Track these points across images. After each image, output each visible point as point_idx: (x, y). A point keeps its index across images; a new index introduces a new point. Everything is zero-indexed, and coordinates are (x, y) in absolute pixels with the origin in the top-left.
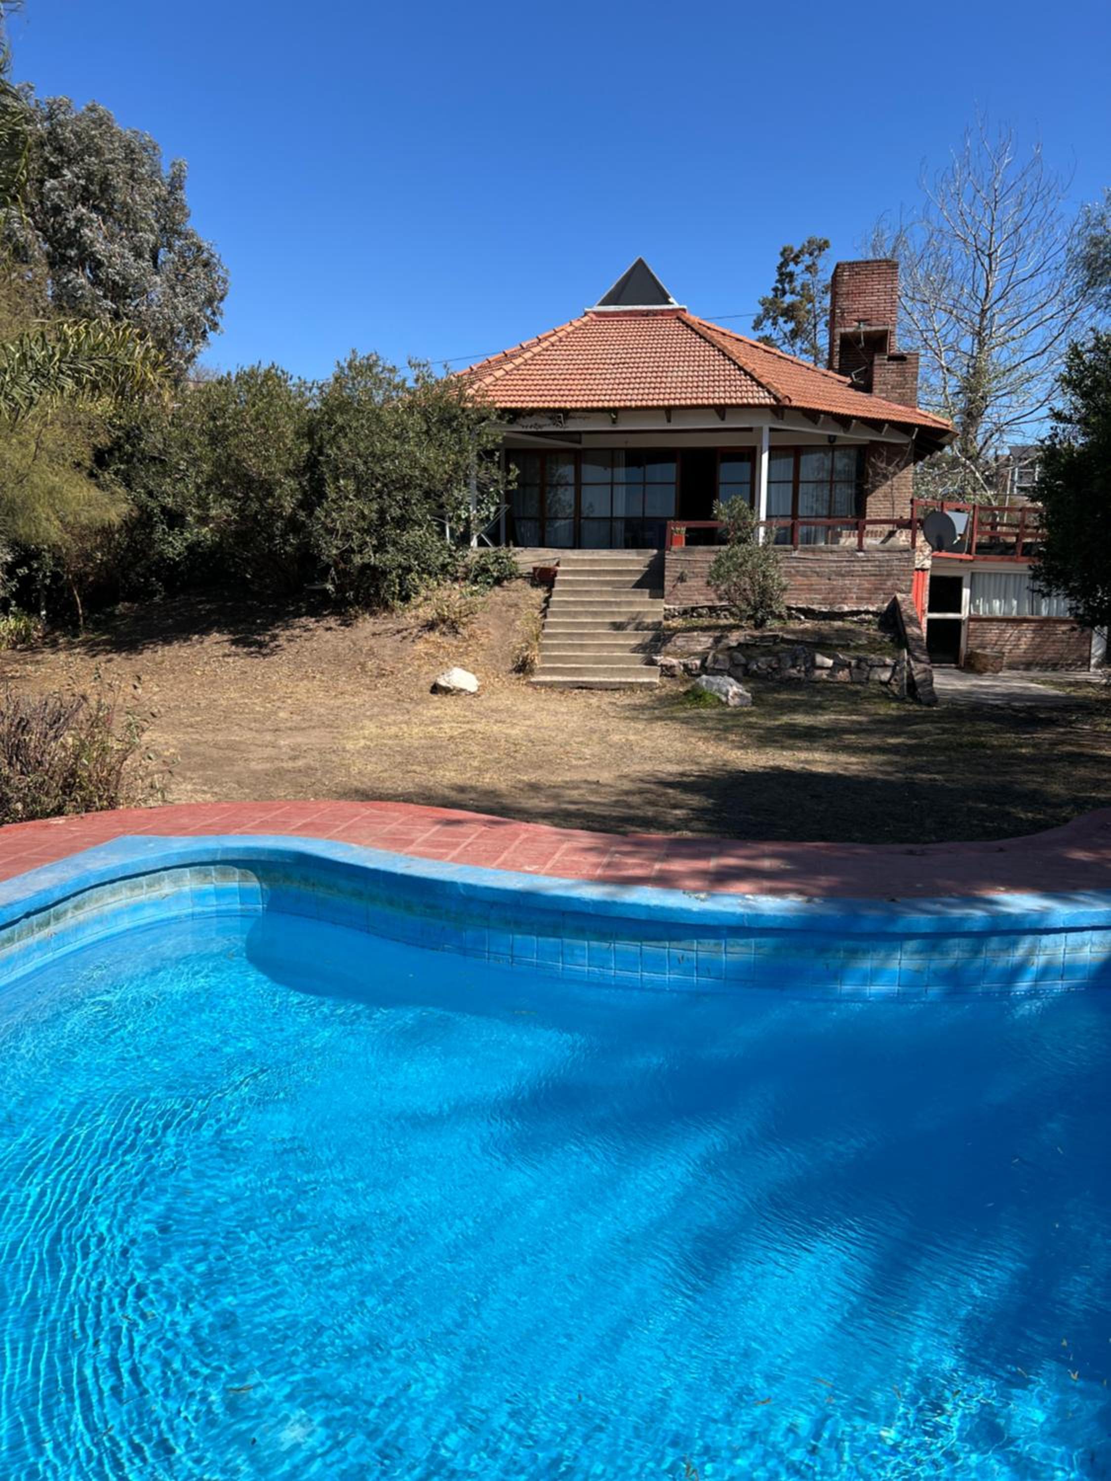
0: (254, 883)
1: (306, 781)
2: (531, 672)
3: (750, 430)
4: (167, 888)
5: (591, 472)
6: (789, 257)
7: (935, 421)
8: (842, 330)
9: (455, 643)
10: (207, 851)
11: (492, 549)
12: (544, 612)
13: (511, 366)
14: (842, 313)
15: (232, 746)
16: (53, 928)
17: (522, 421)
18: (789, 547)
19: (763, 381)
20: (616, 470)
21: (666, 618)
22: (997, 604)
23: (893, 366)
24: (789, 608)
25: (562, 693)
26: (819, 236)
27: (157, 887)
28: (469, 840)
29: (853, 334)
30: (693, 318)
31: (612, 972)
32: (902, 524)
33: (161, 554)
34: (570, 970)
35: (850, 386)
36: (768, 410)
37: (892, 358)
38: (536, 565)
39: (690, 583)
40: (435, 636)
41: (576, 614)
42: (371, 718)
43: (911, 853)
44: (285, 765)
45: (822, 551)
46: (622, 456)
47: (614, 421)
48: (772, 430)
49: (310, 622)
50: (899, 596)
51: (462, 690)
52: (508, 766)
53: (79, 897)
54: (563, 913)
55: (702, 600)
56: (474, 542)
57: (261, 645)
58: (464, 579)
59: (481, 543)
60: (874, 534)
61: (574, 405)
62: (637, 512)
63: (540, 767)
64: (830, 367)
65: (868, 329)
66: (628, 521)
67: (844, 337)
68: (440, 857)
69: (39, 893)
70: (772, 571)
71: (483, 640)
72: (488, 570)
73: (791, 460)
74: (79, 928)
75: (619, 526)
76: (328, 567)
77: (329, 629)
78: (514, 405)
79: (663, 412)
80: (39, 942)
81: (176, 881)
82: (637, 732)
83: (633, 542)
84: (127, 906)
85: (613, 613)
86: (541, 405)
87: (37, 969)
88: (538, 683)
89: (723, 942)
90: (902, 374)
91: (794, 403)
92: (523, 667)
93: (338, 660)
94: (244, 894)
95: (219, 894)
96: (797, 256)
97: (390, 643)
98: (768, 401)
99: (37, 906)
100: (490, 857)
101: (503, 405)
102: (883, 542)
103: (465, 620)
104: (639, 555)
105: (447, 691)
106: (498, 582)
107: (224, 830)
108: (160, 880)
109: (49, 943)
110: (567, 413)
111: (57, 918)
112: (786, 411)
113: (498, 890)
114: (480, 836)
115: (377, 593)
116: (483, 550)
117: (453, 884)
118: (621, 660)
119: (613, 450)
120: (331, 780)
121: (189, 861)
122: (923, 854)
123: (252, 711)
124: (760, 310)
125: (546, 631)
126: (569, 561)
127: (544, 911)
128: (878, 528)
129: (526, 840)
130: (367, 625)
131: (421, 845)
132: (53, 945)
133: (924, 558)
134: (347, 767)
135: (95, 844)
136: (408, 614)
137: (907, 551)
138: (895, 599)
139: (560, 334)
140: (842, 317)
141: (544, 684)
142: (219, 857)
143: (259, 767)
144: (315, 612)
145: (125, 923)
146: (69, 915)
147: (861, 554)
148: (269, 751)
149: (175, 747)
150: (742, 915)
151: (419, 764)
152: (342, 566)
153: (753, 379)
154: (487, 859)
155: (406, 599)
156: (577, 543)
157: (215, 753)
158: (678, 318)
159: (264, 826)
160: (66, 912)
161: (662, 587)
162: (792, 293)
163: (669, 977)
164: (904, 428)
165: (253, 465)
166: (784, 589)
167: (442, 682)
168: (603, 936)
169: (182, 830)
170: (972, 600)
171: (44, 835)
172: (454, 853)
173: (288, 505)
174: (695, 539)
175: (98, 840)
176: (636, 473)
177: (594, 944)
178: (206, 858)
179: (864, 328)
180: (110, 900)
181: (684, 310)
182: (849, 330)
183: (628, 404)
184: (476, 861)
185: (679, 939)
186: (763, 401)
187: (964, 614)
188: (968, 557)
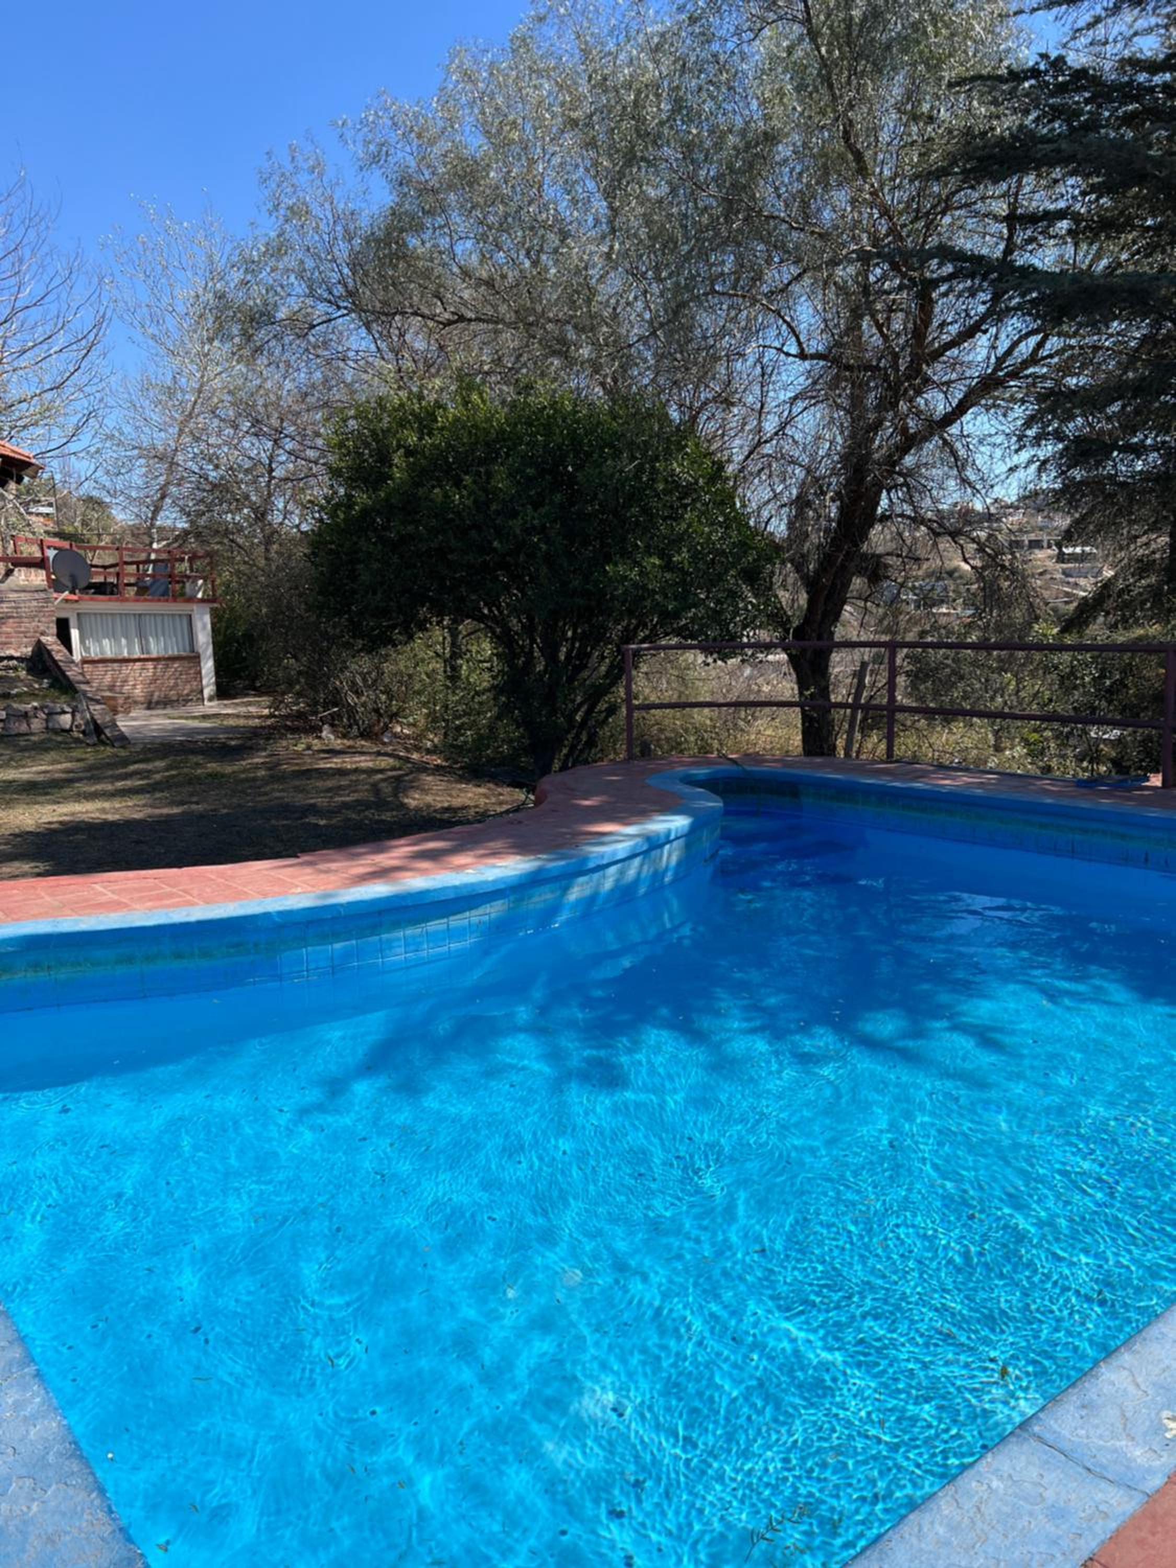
22: (106, 642)
34: (389, 962)
50: (41, 638)
54: (380, 913)
117: (267, 915)
137: (44, 590)
138: (39, 642)
163: (469, 941)
168: (415, 922)
170: (82, 641)
177: (409, 932)
185: (476, 907)
187: (77, 655)
188: (75, 597)
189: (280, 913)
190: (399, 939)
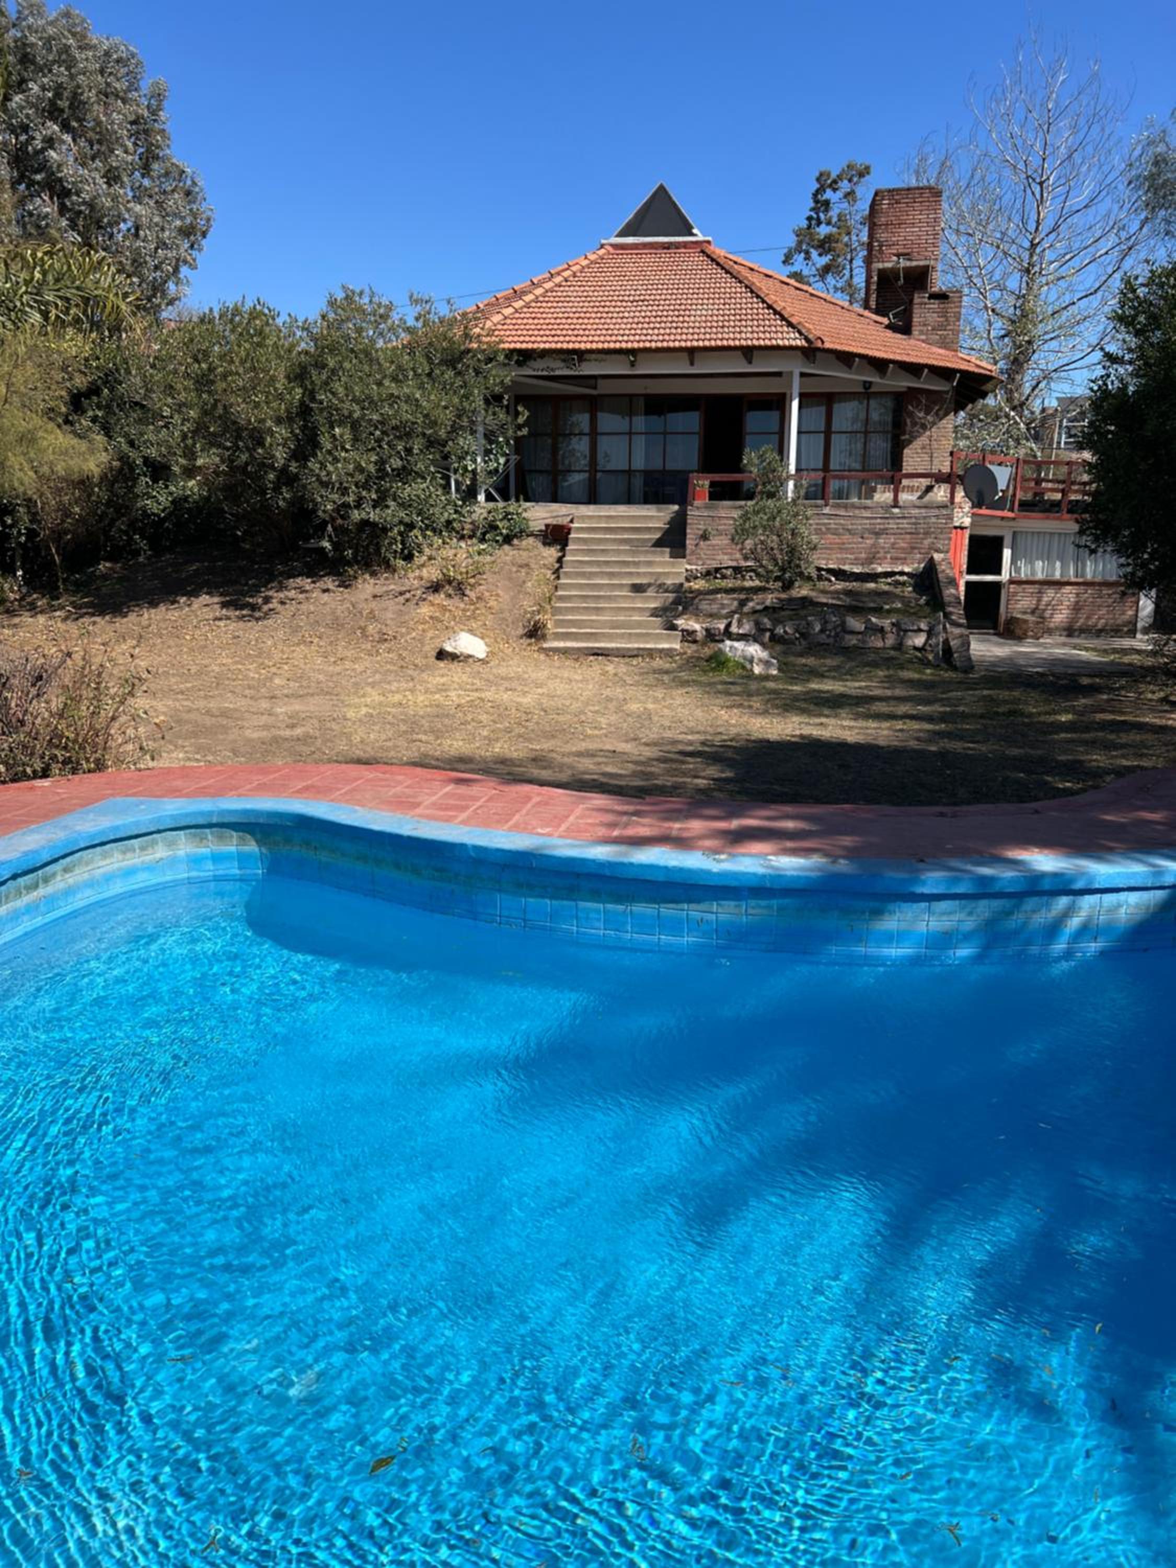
0: (252, 847)
1: (306, 750)
2: (544, 637)
3: (779, 374)
4: (160, 852)
5: (608, 421)
6: (825, 183)
7: (978, 366)
8: (880, 266)
9: (462, 606)
10: (202, 814)
11: (501, 504)
12: (557, 572)
13: (521, 303)
14: (881, 246)
15: (224, 714)
16: (42, 891)
17: (532, 363)
18: (820, 502)
19: (794, 320)
20: (635, 419)
21: (688, 580)
22: (1039, 564)
23: (935, 305)
24: (819, 569)
25: (577, 660)
26: (860, 161)
27: (150, 851)
28: (479, 804)
29: (892, 269)
30: (719, 251)
31: (628, 936)
32: (941, 478)
33: (144, 509)
34: (585, 934)
35: (887, 327)
36: (799, 353)
37: (933, 296)
38: (548, 521)
39: (715, 541)
40: (440, 598)
41: (591, 575)
42: (373, 685)
43: (942, 815)
44: (282, 733)
45: (854, 506)
46: (642, 402)
47: (633, 364)
48: (802, 375)
49: (306, 583)
50: (937, 557)
51: (470, 656)
52: (520, 736)
53: (68, 859)
54: (578, 875)
55: (726, 560)
56: (481, 497)
57: (254, 607)
58: (471, 537)
59: (489, 498)
60: (911, 489)
61: (589, 346)
62: (657, 465)
63: (553, 737)
64: (866, 306)
65: (908, 264)
66: (648, 475)
67: (882, 273)
68: (448, 820)
69: (26, 854)
70: (802, 529)
71: (492, 603)
72: (496, 528)
73: (823, 409)
74: (69, 892)
75: (638, 482)
76: (324, 523)
77: (326, 591)
78: (524, 346)
79: (685, 355)
80: (28, 905)
81: (171, 844)
82: (656, 700)
83: (652, 497)
84: (119, 869)
85: (631, 574)
86: (553, 346)
87: (26, 934)
88: (551, 649)
89: (743, 904)
90: (944, 314)
91: (827, 345)
92: (535, 632)
93: (337, 624)
94: (242, 859)
95: (216, 858)
96: (835, 182)
97: (392, 605)
98: (798, 343)
99: (25, 867)
100: (502, 819)
101: (512, 346)
102: (920, 498)
103: (472, 581)
104: (659, 510)
105: (454, 657)
106: (508, 540)
107: (219, 792)
108: (155, 842)
109: (37, 907)
110: (580, 355)
111: (46, 880)
112: (818, 354)
113: (510, 851)
114: (490, 799)
115: (378, 551)
116: (491, 505)
117: (463, 846)
118: (639, 624)
119: (631, 396)
120: (331, 749)
121: (183, 824)
122: (954, 816)
123: (246, 677)
124: (792, 241)
125: (560, 593)
126: (583, 518)
127: (558, 874)
128: (916, 482)
129: (539, 803)
130: (366, 586)
131: (427, 808)
132: (43, 909)
133: (963, 516)
134: (348, 736)
135: (82, 806)
136: (411, 575)
137: (945, 507)
138: (932, 558)
139: (574, 268)
140: (881, 251)
141: (556, 650)
142: (215, 820)
143: (255, 735)
144: (312, 572)
145: (118, 888)
146: (59, 878)
147: (896, 510)
148: (264, 719)
149: (164, 714)
150: (764, 876)
151: (425, 733)
152: (339, 521)
153: (783, 318)
154: (498, 821)
155: (409, 558)
156: (592, 498)
157: (208, 721)
158: (703, 252)
159: (262, 788)
160: (54, 875)
161: (684, 546)
162: (829, 223)
163: (687, 939)
164: (945, 373)
165: (242, 410)
166: (815, 548)
167: (449, 648)
168: (618, 899)
169: (175, 793)
170: (1013, 561)
171: (29, 797)
172: (464, 816)
173: (280, 455)
174: (720, 493)
175: (86, 802)
176: (656, 422)
177: (610, 906)
178: (201, 821)
179: (903, 263)
180: (101, 863)
181: (709, 242)
182: (889, 265)
183: (648, 345)
184: (485, 823)
185: (698, 901)
186: (793, 343)
187: (1005, 576)
188: (1010, 515)
189: (476, 848)
190: (598, 911)
